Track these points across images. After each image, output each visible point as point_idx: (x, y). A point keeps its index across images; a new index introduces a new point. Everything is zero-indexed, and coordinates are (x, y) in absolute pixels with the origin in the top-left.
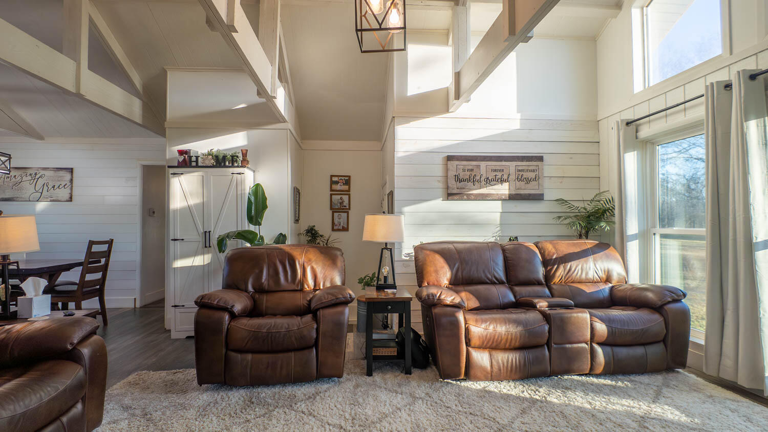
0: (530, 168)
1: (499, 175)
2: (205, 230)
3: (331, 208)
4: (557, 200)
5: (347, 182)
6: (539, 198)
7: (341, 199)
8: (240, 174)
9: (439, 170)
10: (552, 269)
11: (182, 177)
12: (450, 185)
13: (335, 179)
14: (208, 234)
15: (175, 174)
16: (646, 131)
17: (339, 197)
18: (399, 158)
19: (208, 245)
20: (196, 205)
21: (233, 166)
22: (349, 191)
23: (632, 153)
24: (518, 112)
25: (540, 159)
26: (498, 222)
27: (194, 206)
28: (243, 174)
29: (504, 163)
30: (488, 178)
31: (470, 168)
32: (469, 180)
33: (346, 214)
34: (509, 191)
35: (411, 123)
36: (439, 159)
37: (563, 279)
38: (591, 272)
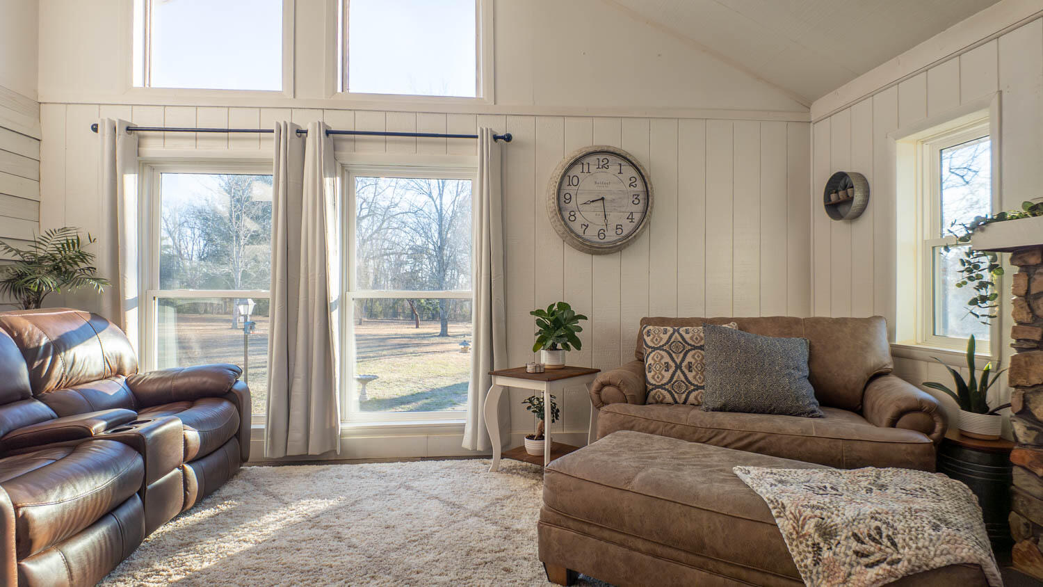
10: (42, 365)
23: (132, 177)
37: (64, 381)
38: (100, 361)
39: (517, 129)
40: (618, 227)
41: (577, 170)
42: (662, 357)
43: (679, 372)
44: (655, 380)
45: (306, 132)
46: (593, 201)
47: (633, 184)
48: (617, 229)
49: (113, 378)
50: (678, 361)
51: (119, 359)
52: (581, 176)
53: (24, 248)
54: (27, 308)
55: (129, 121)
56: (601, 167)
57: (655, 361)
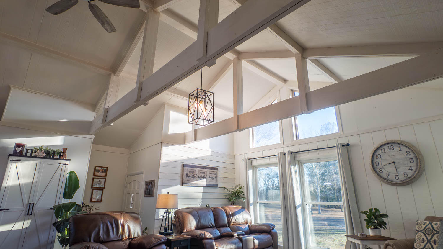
0: (214, 173)
1: (203, 175)
2: (29, 203)
3: (92, 187)
4: (223, 187)
5: (106, 171)
6: (216, 186)
7: (100, 181)
8: (65, 164)
9: (179, 171)
10: (230, 218)
11: (20, 163)
12: (184, 178)
13: (97, 168)
14: (32, 205)
15: (13, 160)
16: (255, 163)
17: (98, 180)
18: (162, 163)
19: (30, 213)
20: (26, 184)
21: (59, 159)
22: (106, 176)
23: (250, 171)
24: (210, 148)
25: (217, 169)
26: (201, 197)
27: (24, 184)
28: (67, 164)
29: (205, 170)
30: (199, 176)
31: (193, 171)
32: (191, 177)
33: (101, 191)
34: (207, 183)
35: (169, 147)
36: (180, 166)
37: (234, 224)
38: (242, 220)
39: (352, 141)
40: (405, 173)
41: (379, 152)
42: (421, 236)
43: (429, 244)
44: (417, 246)
45: (286, 154)
46: (389, 164)
47: (408, 154)
48: (404, 174)
49: (245, 224)
50: (429, 238)
51: (247, 219)
52: (382, 154)
53: (231, 190)
54: (232, 205)
55: (250, 157)
56: (390, 149)
57: (418, 237)
